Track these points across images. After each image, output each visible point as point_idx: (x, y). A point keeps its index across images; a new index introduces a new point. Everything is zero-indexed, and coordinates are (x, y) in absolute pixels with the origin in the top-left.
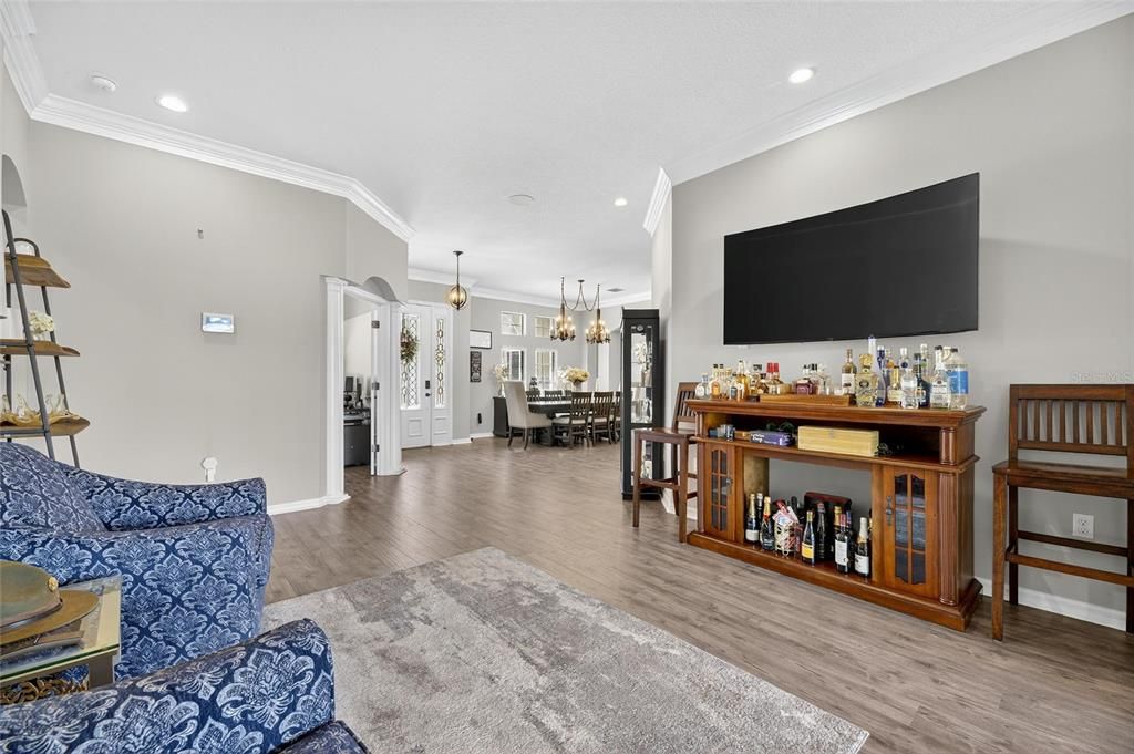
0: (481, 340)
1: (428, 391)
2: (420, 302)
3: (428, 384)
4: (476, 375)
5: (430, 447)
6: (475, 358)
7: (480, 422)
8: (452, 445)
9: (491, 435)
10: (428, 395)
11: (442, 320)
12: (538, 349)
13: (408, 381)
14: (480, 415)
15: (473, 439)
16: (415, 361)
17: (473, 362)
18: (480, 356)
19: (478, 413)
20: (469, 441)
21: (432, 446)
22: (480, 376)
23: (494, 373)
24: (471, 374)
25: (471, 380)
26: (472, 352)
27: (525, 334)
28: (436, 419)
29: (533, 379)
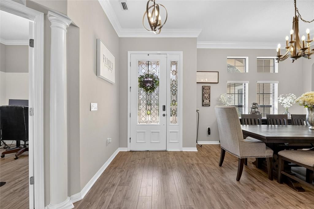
0: (211, 78)
1: (164, 112)
2: (158, 52)
3: (164, 108)
4: (206, 101)
5: (165, 151)
6: (206, 90)
7: (209, 133)
8: (182, 151)
9: (218, 143)
10: (164, 115)
11: (174, 63)
12: (258, 82)
13: (151, 106)
14: (209, 129)
15: (201, 146)
16: (155, 92)
17: (204, 93)
18: (210, 88)
19: (208, 127)
20: (195, 150)
21: (167, 150)
22: (210, 102)
23: (220, 100)
24: (203, 101)
25: (203, 105)
26: (203, 86)
27: (247, 71)
28: (170, 132)
29: (254, 104)
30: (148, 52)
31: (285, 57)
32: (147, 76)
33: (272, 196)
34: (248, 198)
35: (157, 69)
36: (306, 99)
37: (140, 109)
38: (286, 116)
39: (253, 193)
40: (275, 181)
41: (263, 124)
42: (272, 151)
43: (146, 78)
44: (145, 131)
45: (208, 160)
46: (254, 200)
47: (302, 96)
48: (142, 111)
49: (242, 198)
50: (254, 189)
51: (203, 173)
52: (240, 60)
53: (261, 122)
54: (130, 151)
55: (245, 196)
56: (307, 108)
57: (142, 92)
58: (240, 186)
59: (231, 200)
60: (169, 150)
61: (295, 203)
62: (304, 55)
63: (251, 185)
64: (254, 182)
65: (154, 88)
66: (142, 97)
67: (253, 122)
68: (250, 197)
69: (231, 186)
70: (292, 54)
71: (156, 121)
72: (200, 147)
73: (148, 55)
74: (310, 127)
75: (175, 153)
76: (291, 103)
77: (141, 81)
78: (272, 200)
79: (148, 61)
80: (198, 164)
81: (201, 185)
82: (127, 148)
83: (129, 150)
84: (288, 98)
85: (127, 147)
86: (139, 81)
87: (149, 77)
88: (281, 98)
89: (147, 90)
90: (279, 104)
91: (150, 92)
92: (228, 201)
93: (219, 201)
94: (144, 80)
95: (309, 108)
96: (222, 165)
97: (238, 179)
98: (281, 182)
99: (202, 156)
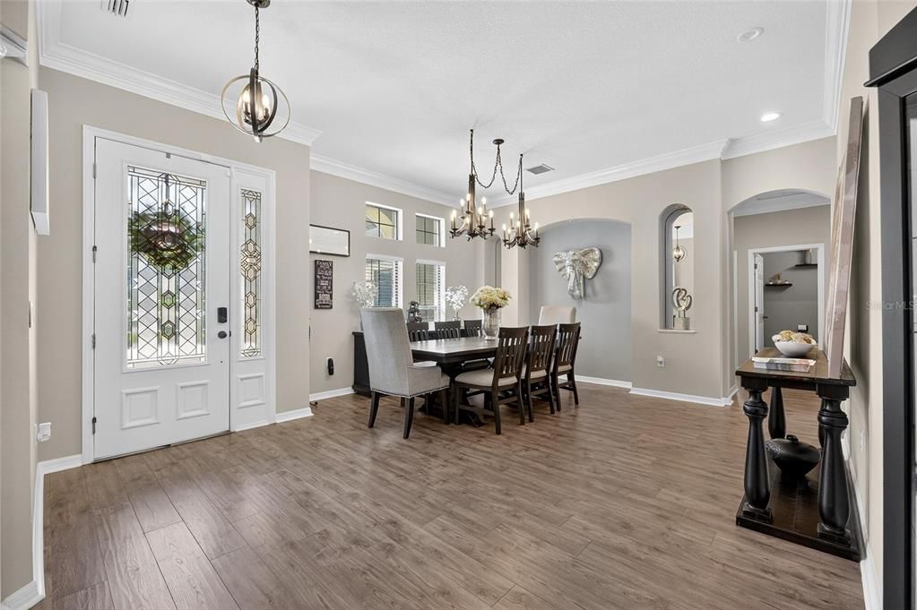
0: (333, 242)
1: (224, 327)
2: (205, 156)
3: (222, 314)
4: (324, 297)
5: (228, 433)
6: (322, 272)
7: (331, 372)
8: (275, 424)
9: (349, 391)
10: (222, 335)
11: (253, 197)
12: (418, 261)
13: (177, 309)
14: (330, 362)
15: (316, 403)
16: (193, 268)
17: (318, 277)
18: (331, 267)
19: (328, 358)
20: (307, 413)
21: (232, 430)
22: (331, 298)
23: (354, 294)
24: (317, 297)
25: (316, 307)
26: (316, 261)
27: (401, 238)
28: (242, 379)
29: (413, 304)
30: (169, 149)
31: (460, 233)
32: (163, 217)
33: (453, 441)
34: (426, 453)
35: (200, 202)
36: (483, 296)
37: (136, 319)
38: (457, 323)
39: (430, 446)
40: (452, 425)
41: (430, 339)
42: (449, 378)
43: (157, 222)
44: (155, 388)
45: (343, 424)
46: (433, 452)
47: (478, 291)
48: (142, 328)
49: (418, 455)
50: (430, 441)
51: (346, 446)
52: (389, 213)
53: (427, 335)
54: (96, 463)
55: (420, 452)
56: (482, 310)
57: (142, 266)
58: (411, 444)
59: (405, 462)
60: (237, 428)
61: (475, 439)
62: (480, 234)
63: (425, 438)
64: (427, 434)
65: (190, 256)
66: (142, 281)
67: (417, 336)
68: (427, 451)
69: (398, 448)
70: (468, 228)
71: (194, 353)
72: (314, 405)
73: (168, 155)
74: (487, 338)
75: (258, 432)
76: (462, 301)
77: (139, 231)
78: (453, 445)
79: (167, 175)
80: (328, 436)
81: (352, 463)
82: (80, 456)
83: (91, 460)
84: (459, 292)
85: (80, 452)
86: (130, 230)
87: (169, 222)
88: (449, 294)
89: (161, 261)
90: (448, 303)
91: (174, 267)
92: (402, 465)
93: (389, 470)
94: (147, 230)
95: (484, 309)
96: (375, 425)
97: (406, 436)
98: (460, 423)
99: (328, 422)
